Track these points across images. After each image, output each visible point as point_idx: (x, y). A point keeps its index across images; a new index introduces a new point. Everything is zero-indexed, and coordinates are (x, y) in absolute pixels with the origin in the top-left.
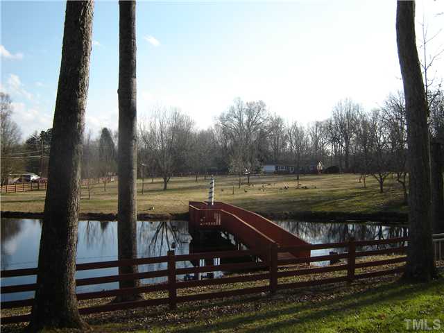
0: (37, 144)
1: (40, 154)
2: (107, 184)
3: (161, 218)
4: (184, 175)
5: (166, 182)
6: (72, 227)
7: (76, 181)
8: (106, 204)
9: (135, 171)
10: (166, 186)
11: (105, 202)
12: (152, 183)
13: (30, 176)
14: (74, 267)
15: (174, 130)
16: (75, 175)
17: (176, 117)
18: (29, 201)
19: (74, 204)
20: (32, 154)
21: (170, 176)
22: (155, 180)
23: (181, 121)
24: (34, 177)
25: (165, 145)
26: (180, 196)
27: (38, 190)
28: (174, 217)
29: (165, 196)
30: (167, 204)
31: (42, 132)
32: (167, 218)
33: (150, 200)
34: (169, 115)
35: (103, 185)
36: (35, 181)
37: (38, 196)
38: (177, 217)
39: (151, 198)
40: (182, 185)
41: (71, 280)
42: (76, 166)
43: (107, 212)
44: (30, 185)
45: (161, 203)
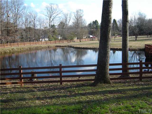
0: (92, 25)
1: (93, 28)
2: (115, 38)
3: (134, 50)
4: (142, 35)
5: (136, 37)
6: (108, 52)
7: (109, 36)
8: (116, 45)
9: (128, 33)
10: (136, 39)
11: (115, 44)
12: (131, 38)
13: (90, 36)
14: (109, 64)
15: (139, 19)
16: (109, 34)
17: (140, 14)
18: (90, 44)
19: (109, 44)
20: (90, 29)
21: (138, 35)
22: (132, 37)
23: (142, 15)
24: (91, 36)
25: (136, 24)
26: (141, 42)
27: (93, 40)
28: (140, 50)
29: (136, 42)
30: (137, 45)
31: (93, 21)
32: (137, 50)
33: (131, 44)
34: (137, 13)
35: (114, 39)
36: (91, 38)
37: (93, 42)
38: (141, 50)
39: (131, 43)
40: (142, 39)
41: (108, 68)
42: (109, 31)
43: (116, 48)
44: (90, 39)
45: (135, 45)
